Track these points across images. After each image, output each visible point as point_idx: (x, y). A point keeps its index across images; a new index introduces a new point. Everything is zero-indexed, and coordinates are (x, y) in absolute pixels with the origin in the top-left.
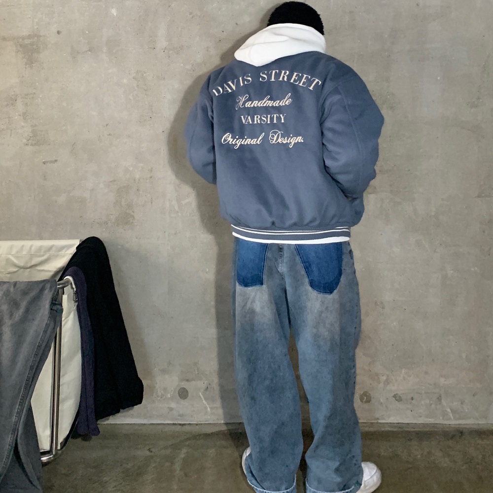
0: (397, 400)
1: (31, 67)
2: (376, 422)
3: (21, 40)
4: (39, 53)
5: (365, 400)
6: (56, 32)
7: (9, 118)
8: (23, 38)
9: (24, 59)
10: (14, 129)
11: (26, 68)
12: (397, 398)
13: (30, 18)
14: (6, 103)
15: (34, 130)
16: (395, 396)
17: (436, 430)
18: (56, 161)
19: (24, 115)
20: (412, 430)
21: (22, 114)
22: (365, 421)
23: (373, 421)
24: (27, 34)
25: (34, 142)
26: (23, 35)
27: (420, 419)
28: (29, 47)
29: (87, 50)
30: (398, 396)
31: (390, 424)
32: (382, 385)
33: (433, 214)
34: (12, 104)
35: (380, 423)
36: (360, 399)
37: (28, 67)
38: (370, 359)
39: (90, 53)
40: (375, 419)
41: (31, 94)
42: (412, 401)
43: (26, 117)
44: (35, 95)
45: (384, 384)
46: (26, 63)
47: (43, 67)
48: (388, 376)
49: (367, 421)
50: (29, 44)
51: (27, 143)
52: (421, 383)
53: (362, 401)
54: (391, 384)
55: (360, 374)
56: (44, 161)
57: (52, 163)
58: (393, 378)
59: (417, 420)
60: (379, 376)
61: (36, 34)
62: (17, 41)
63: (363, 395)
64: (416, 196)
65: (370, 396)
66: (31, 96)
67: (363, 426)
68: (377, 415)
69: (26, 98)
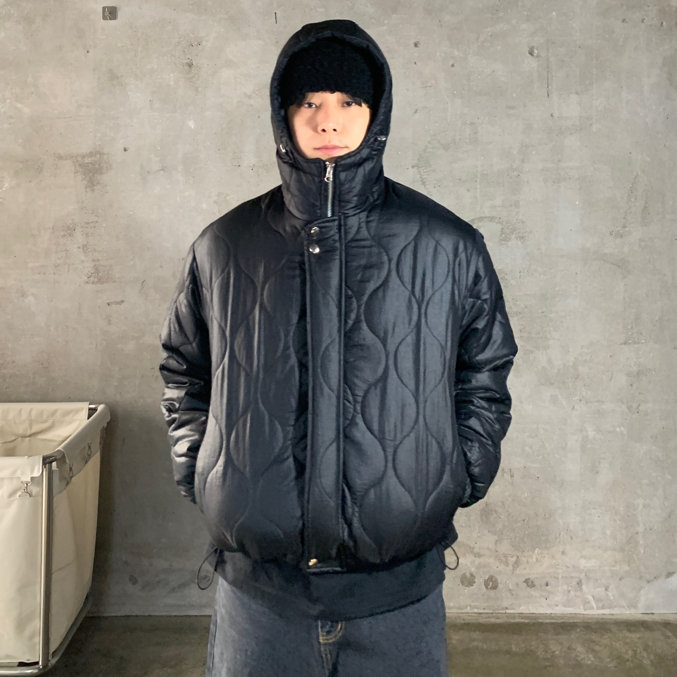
0: (528, 586)
1: (93, 191)
2: (504, 612)
3: (80, 159)
4: (102, 173)
5: (490, 586)
6: (123, 148)
7: (66, 250)
8: (83, 157)
9: (84, 181)
10: (73, 264)
11: (86, 191)
12: (529, 583)
13: (91, 132)
14: (62, 233)
15: (95, 265)
17: (575, 621)
18: (123, 301)
19: (85, 247)
20: (548, 621)
21: (81, 247)
22: (491, 611)
23: (500, 611)
24: (88, 151)
25: (96, 280)
26: (83, 153)
27: (557, 608)
28: (90, 166)
29: (159, 169)
30: (530, 581)
31: (521, 615)
32: (510, 568)
33: (571, 364)
34: (71, 235)
35: (508, 613)
36: (485, 585)
37: (89, 190)
38: (496, 537)
39: (162, 172)
40: (503, 609)
41: (92, 222)
42: (547, 587)
43: (87, 249)
44: (97, 223)
45: (513, 566)
46: (86, 186)
47: (107, 191)
48: (518, 557)
49: (493, 611)
50: (90, 163)
51: (87, 281)
52: (558, 565)
53: (487, 588)
54: (522, 567)
55: (485, 554)
56: (108, 302)
57: (118, 304)
58: (524, 559)
59: (553, 609)
60: (508, 557)
61: (99, 151)
62: (75, 160)
63: (488, 580)
64: (551, 342)
65: (496, 581)
66: (92, 225)
67: (489, 617)
68: (505, 604)
69: (86, 227)
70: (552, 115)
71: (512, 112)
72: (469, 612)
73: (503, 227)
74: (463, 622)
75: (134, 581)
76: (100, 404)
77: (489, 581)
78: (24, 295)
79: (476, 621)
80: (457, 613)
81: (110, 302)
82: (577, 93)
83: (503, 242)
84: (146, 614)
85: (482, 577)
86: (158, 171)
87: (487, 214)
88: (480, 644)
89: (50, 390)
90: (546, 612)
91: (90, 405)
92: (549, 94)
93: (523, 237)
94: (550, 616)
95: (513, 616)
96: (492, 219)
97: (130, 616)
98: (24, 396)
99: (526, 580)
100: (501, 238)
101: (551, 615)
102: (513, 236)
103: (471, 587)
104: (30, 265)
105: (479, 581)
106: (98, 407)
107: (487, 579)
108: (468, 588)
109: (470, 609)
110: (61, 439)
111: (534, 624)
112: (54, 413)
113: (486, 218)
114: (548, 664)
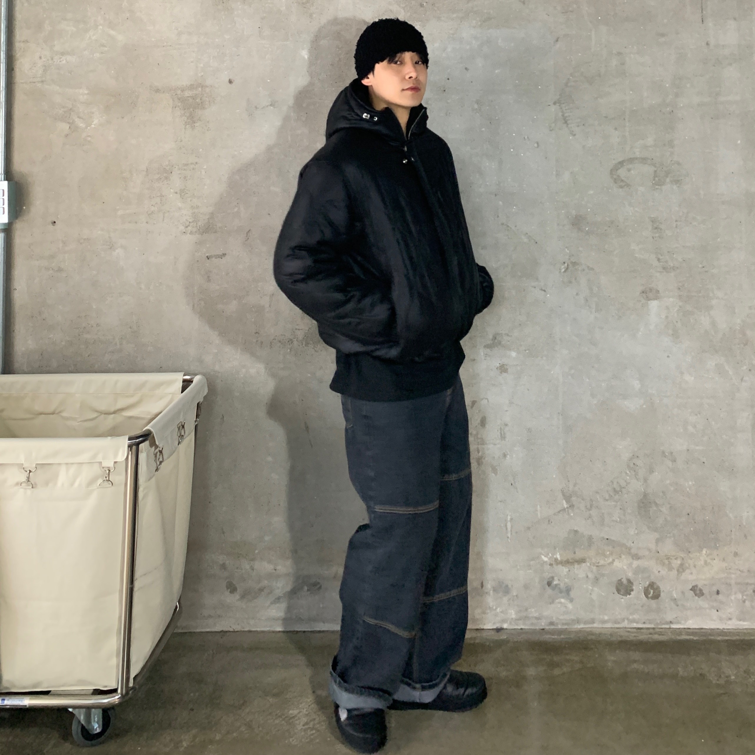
0: (696, 595)
1: (193, 128)
2: (667, 626)
3: (179, 92)
4: (204, 108)
5: (650, 596)
6: (228, 81)
7: (162, 196)
8: (183, 90)
9: (183, 117)
10: (168, 212)
11: (185, 129)
12: (697, 591)
13: (192, 62)
14: (157, 176)
15: (194, 213)
16: (694, 589)
18: (224, 255)
20: (719, 638)
21: (178, 192)
22: (652, 626)
23: (664, 626)
24: (189, 84)
25: (194, 230)
26: (183, 85)
27: (730, 622)
28: (191, 100)
29: (268, 104)
30: (698, 590)
31: (689, 630)
32: (675, 572)
33: (738, 328)
34: (166, 178)
35: (673, 628)
36: (645, 594)
37: (189, 127)
38: (656, 535)
39: (272, 108)
40: (667, 623)
41: (191, 164)
42: (717, 596)
43: (184, 195)
44: (197, 165)
45: (678, 571)
46: (186, 123)
47: (209, 128)
48: (683, 559)
49: (655, 625)
50: (190, 97)
51: (185, 231)
52: (730, 569)
53: (647, 596)
54: (687, 571)
55: (644, 556)
56: (207, 255)
57: (219, 257)
58: (690, 561)
59: (726, 624)
60: (671, 559)
61: (200, 84)
62: (174, 93)
63: (648, 587)
64: (714, 302)
65: (658, 588)
66: (192, 166)
67: (651, 634)
68: (669, 617)
69: (185, 170)
70: (707, 44)
71: (662, 39)
72: (627, 627)
73: (656, 169)
74: (620, 639)
75: (232, 588)
76: (196, 375)
77: (650, 589)
78: (112, 247)
79: (635, 638)
80: (612, 628)
81: (209, 256)
82: (735, 19)
83: (657, 187)
84: (246, 629)
85: (641, 584)
86: (267, 106)
87: (638, 155)
88: (641, 667)
89: (139, 359)
90: (718, 627)
91: (184, 375)
92: (704, 19)
93: (678, 181)
94: (722, 632)
95: (679, 631)
96: (644, 160)
97: (227, 632)
98: (109, 365)
99: (693, 587)
100: (654, 182)
101: (724, 630)
102: (668, 180)
103: (628, 596)
104: (120, 213)
105: (638, 588)
106: (194, 378)
107: (646, 586)
108: (625, 597)
109: (628, 623)
110: (149, 417)
111: (704, 642)
112: (143, 385)
113: (636, 158)
114: (722, 692)
